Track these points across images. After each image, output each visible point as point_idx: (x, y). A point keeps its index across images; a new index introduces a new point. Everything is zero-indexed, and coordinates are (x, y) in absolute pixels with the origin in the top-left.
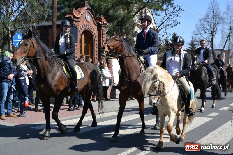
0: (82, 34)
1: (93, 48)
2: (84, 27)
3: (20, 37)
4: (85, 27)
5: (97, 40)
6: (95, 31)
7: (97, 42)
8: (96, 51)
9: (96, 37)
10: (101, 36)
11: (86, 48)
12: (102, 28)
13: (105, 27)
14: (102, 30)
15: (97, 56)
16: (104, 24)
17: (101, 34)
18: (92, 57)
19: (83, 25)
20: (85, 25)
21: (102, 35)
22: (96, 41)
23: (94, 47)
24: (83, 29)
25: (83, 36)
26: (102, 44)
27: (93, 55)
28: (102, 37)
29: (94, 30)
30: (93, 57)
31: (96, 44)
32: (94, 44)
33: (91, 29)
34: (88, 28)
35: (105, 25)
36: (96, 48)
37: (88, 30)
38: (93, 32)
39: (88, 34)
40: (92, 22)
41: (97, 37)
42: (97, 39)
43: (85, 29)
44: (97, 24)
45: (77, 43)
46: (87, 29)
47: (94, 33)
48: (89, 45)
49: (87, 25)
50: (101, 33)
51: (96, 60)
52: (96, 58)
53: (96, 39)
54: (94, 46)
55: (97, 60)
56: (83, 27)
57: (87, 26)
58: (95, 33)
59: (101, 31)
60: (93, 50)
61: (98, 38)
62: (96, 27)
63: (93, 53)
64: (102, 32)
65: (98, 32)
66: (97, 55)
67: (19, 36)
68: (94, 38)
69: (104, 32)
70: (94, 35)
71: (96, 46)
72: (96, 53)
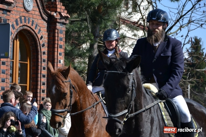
0: (16, 37)
1: (37, 69)
2: (19, 22)
4: (21, 23)
5: (46, 52)
6: (42, 32)
7: (45, 57)
8: (44, 76)
9: (43, 45)
10: (54, 44)
11: (23, 68)
12: (59, 26)
13: (64, 24)
14: (57, 31)
15: (44, 87)
16: (62, 17)
17: (54, 40)
19: (19, 20)
20: (23, 18)
21: (56, 42)
22: (44, 53)
23: (40, 67)
24: (18, 28)
25: (18, 43)
26: (56, 60)
27: (37, 85)
28: (56, 46)
30: (37, 89)
31: (44, 61)
32: (40, 61)
33: (33, 27)
34: (28, 25)
35: (63, 21)
36: (44, 68)
37: (29, 29)
38: (38, 35)
39: (26, 37)
40: (37, 13)
41: (46, 45)
42: (46, 48)
43: (21, 28)
44: (46, 18)
46: (25, 27)
47: (39, 36)
48: (28, 63)
49: (27, 18)
50: (54, 36)
51: (44, 95)
52: (43, 91)
53: (45, 49)
54: (40, 64)
55: (45, 96)
56: (17, 24)
57: (25, 22)
58: (42, 37)
59: (54, 33)
60: (37, 74)
61: (48, 47)
62: (45, 24)
64: (56, 35)
65: (49, 35)
66: (46, 86)
68: (39, 47)
69: (62, 35)
70: (40, 40)
71: (44, 65)
72: (44, 80)
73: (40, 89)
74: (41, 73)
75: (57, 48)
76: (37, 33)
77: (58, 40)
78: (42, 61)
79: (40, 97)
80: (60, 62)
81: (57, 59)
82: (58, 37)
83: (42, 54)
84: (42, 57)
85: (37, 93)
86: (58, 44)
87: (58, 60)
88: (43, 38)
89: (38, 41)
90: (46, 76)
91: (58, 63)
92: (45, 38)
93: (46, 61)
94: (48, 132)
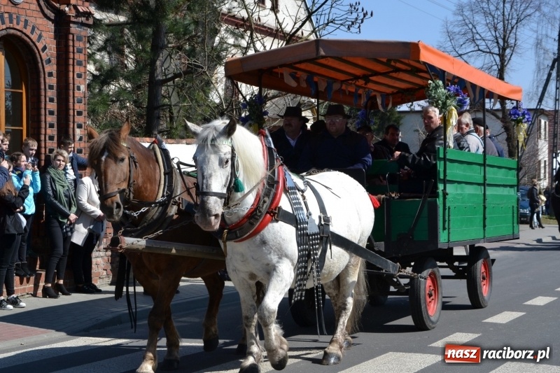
1: (39, 101)
5: (55, 73)
6: (44, 38)
7: (53, 81)
8: (51, 113)
9: (49, 61)
10: (67, 58)
11: (13, 99)
12: (74, 28)
13: (83, 24)
14: (71, 37)
15: (53, 132)
16: (79, 14)
17: (67, 52)
18: (35, 133)
20: (6, 16)
21: (71, 56)
22: (50, 74)
23: (43, 98)
26: (71, 85)
27: (39, 128)
28: (71, 62)
29: (40, 37)
30: (39, 133)
31: (51, 87)
32: (43, 87)
33: (28, 32)
34: (18, 27)
35: (82, 19)
36: (51, 100)
38: (38, 44)
39: (17, 48)
40: (35, 6)
41: (54, 60)
42: (55, 67)
43: (4, 33)
44: (52, 15)
46: (12, 31)
47: (40, 46)
48: (24, 91)
49: (14, 16)
50: (67, 46)
51: (52, 144)
52: (51, 138)
53: (52, 68)
54: (43, 93)
55: (56, 145)
58: (44, 48)
59: (67, 40)
60: (39, 109)
61: (58, 64)
62: (51, 26)
63: (39, 122)
64: (71, 43)
65: (58, 44)
66: (55, 129)
68: (40, 65)
69: (81, 43)
70: (41, 53)
71: (52, 93)
72: (52, 119)
73: (45, 135)
74: (45, 109)
75: (73, 65)
76: (34, 40)
77: (74, 53)
78: (47, 87)
79: (45, 147)
80: (79, 89)
81: (74, 84)
82: (73, 46)
83: (47, 76)
84: (47, 81)
86: (74, 59)
87: (76, 86)
88: (47, 50)
89: (38, 55)
90: (56, 113)
91: (76, 91)
92: (51, 49)
93: (55, 88)
94: (59, 204)
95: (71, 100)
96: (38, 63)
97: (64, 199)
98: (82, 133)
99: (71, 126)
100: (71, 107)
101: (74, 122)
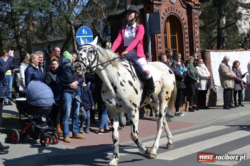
0: (167, 21)
3: (85, 32)
4: (169, 11)
5: (187, 28)
6: (183, 15)
7: (187, 31)
8: (187, 43)
9: (185, 24)
10: (192, 22)
11: (173, 39)
12: (194, 11)
13: (197, 9)
14: (193, 14)
15: (188, 50)
16: (195, 5)
17: (192, 20)
19: (167, 9)
20: (170, 8)
22: (186, 29)
23: (184, 37)
24: (167, 15)
25: (168, 24)
26: (194, 32)
27: (183, 49)
30: (183, 51)
32: (183, 33)
33: (177, 13)
34: (174, 12)
35: (196, 7)
36: (187, 38)
37: (175, 14)
38: (181, 18)
39: (174, 20)
40: (179, 4)
41: (187, 23)
42: (187, 26)
43: (170, 14)
44: (185, 6)
45: (160, 33)
46: (172, 14)
47: (182, 18)
48: (176, 35)
49: (173, 8)
50: (191, 17)
51: (188, 54)
52: (187, 52)
53: (186, 26)
54: (184, 36)
55: (189, 55)
56: (167, 12)
57: (172, 10)
58: (183, 19)
59: (191, 15)
60: (183, 42)
61: (188, 24)
62: (185, 10)
63: (183, 46)
64: (193, 16)
65: (188, 17)
66: (189, 49)
67: (84, 30)
68: (182, 25)
69: (196, 16)
70: (182, 21)
71: (187, 36)
72: (187, 45)
73: (185, 51)
74: (185, 41)
75: (194, 24)
77: (194, 20)
78: (185, 34)
79: (186, 56)
80: (196, 33)
81: (195, 31)
82: (194, 17)
84: (185, 31)
85: (183, 53)
86: (194, 22)
89: (181, 22)
90: (188, 43)
91: (196, 34)
92: (185, 19)
93: (188, 33)
94: (192, 77)
95: (194, 38)
96: (181, 25)
97: (194, 75)
98: (199, 50)
99: (195, 47)
100: (194, 40)
101: (195, 46)
